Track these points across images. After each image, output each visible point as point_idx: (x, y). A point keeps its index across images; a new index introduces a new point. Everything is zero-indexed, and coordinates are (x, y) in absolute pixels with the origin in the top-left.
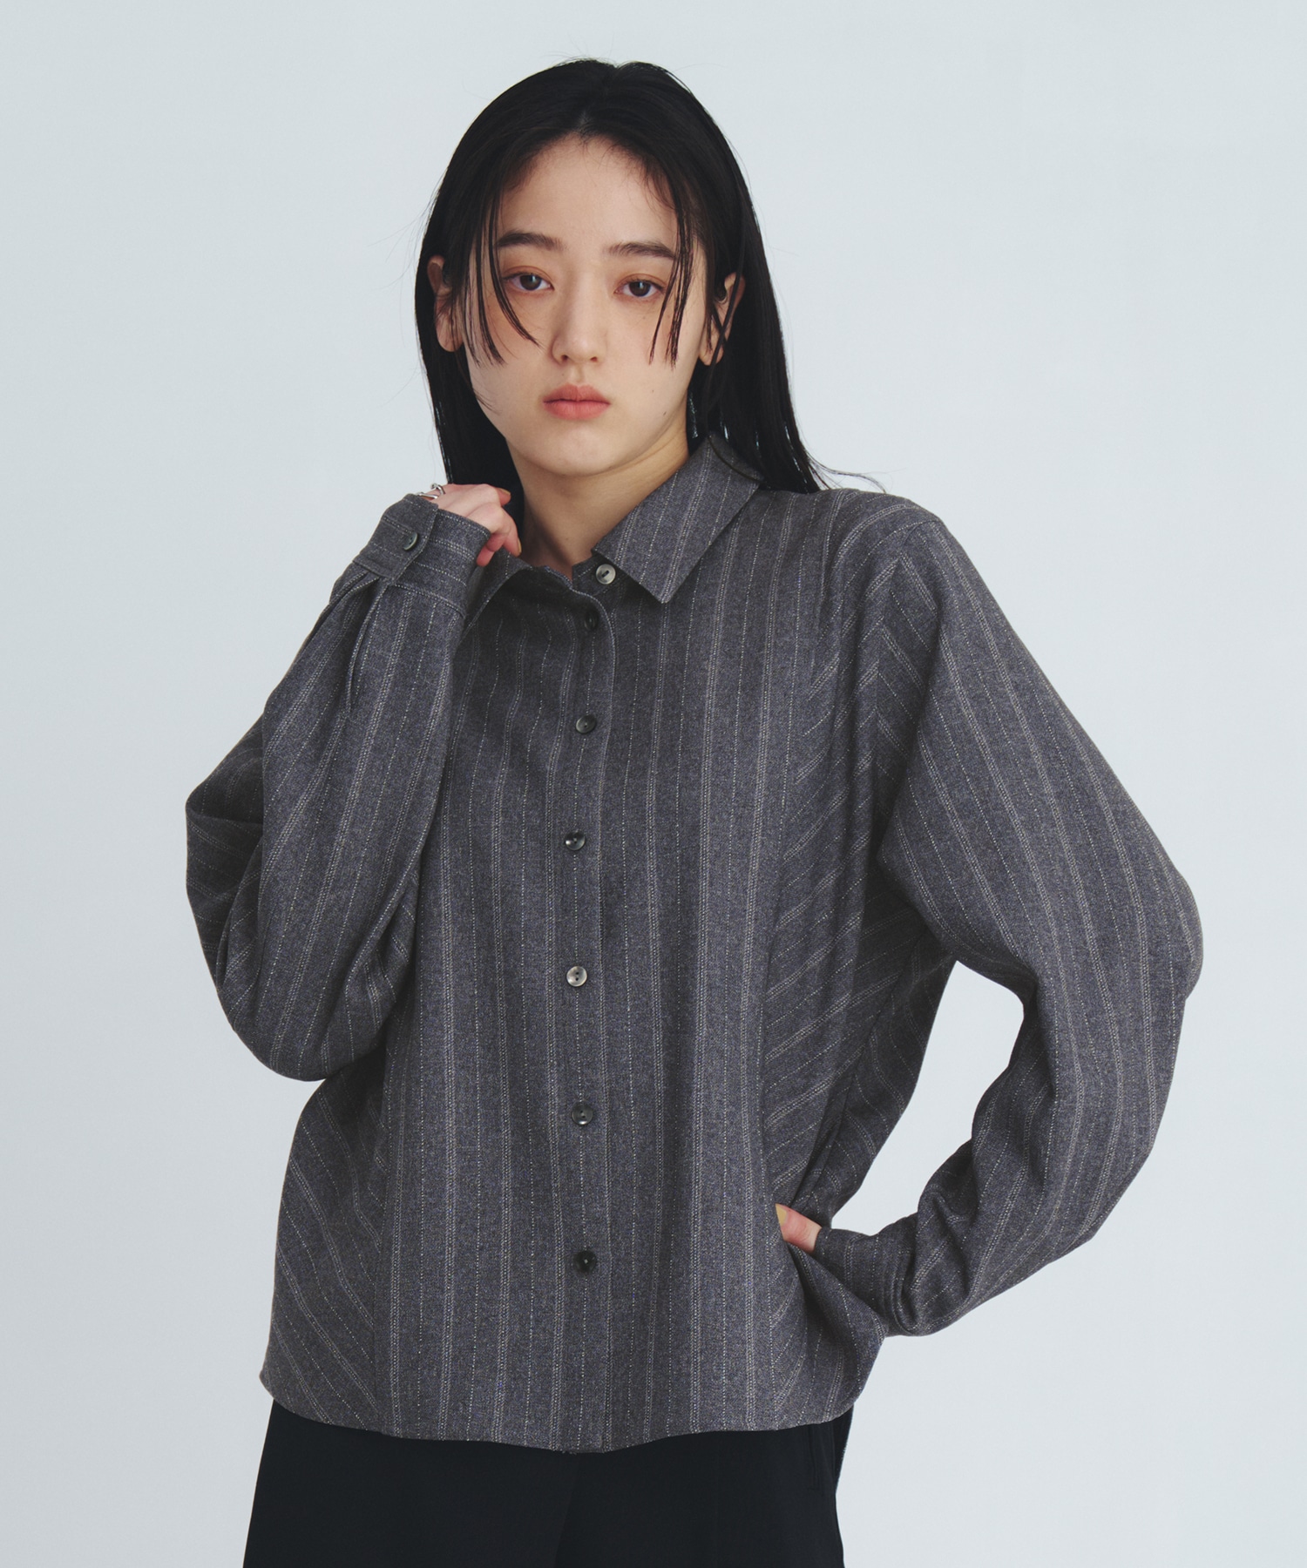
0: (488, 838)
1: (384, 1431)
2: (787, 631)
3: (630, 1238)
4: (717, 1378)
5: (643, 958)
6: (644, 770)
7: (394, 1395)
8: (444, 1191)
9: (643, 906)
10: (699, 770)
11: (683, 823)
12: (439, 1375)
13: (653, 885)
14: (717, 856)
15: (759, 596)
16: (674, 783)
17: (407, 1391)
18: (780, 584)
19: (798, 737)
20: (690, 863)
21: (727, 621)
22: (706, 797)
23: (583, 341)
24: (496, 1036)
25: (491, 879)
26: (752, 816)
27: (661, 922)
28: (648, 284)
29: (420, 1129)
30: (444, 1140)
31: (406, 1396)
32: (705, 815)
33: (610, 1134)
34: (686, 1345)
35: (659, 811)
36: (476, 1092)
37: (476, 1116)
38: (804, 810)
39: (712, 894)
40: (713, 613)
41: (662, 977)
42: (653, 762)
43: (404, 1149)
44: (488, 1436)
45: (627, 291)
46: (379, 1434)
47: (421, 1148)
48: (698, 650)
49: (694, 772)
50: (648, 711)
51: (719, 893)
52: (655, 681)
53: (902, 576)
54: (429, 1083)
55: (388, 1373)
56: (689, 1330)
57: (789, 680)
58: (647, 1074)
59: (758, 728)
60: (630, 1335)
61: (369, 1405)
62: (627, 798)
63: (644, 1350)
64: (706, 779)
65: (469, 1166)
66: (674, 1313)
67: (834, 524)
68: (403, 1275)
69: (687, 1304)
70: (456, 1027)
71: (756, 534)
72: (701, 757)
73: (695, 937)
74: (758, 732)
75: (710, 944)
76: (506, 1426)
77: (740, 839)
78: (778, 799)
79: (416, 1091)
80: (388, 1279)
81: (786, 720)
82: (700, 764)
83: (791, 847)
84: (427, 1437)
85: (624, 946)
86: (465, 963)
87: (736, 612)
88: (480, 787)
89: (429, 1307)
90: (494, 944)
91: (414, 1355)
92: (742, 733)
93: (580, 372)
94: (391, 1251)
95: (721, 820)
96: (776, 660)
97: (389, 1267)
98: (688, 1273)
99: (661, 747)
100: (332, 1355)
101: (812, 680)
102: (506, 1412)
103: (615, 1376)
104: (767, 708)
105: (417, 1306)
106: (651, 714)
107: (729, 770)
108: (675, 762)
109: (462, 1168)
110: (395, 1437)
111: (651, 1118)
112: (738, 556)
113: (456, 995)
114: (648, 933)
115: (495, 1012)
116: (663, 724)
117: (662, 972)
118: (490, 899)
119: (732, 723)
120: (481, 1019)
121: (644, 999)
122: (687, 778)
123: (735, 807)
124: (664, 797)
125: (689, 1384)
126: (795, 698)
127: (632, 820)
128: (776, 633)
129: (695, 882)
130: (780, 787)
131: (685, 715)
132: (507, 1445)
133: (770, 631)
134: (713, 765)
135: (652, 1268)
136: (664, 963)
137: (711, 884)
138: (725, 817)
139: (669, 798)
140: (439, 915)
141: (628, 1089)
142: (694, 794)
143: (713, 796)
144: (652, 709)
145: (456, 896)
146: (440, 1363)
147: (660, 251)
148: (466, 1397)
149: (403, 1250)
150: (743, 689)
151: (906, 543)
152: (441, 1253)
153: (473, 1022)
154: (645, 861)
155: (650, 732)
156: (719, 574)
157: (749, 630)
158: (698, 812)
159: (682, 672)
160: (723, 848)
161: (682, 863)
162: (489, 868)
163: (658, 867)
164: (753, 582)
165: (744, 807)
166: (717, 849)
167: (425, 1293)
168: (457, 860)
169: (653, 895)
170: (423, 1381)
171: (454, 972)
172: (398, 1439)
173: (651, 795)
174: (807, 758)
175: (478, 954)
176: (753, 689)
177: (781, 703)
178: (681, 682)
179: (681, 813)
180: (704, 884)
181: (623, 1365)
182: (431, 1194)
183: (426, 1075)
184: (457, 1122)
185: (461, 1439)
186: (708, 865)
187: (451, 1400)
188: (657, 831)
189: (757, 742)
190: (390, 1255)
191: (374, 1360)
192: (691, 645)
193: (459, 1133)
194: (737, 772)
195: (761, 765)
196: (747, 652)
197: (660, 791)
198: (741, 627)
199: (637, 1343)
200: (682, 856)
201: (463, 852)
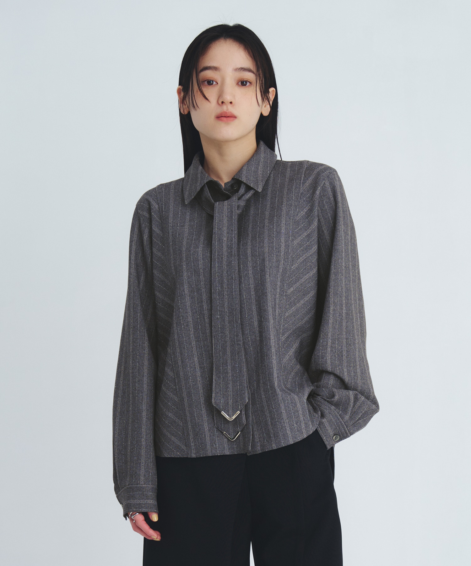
0: (199, 268)
1: (189, 456)
2: (290, 200)
3: (254, 387)
4: (293, 426)
5: (250, 300)
6: (247, 244)
7: (192, 444)
8: (197, 380)
9: (249, 285)
10: (264, 242)
11: (260, 259)
12: (205, 436)
13: (251, 278)
14: (271, 267)
15: (281, 191)
16: (256, 247)
17: (196, 443)
18: (288, 187)
19: (293, 231)
20: (263, 270)
21: (272, 198)
22: (266, 250)
23: (228, 97)
24: (206, 329)
25: (201, 281)
26: (281, 255)
27: (255, 289)
28: (246, 82)
29: (187, 362)
30: (195, 365)
31: (196, 444)
32: (266, 255)
33: (245, 356)
34: (282, 417)
35: (252, 255)
36: (202, 347)
37: (203, 355)
38: (297, 253)
39: (270, 279)
40: (267, 197)
41: (256, 305)
42: (249, 241)
43: (182, 369)
44: (225, 453)
45: (240, 83)
46: (187, 458)
47: (188, 368)
48: (263, 209)
49: (262, 243)
50: (247, 227)
51: (272, 279)
52: (249, 218)
53: (325, 187)
54: (188, 348)
55: (189, 438)
56: (282, 413)
57: (291, 214)
58: (254, 335)
59: (281, 228)
60: (259, 416)
61: (183, 449)
62: (242, 252)
63: (266, 421)
64: (266, 245)
65: (203, 371)
66: (275, 408)
67: (305, 172)
68: (189, 408)
69: (279, 405)
70: (194, 329)
71: (279, 174)
72: (264, 239)
73: (266, 292)
74: (281, 230)
75: (271, 294)
76: (229, 449)
77: (277, 262)
78: (288, 250)
79: (184, 351)
80: (185, 410)
81: (290, 226)
82: (264, 241)
83: (295, 264)
84: (205, 456)
85: (244, 297)
86: (194, 308)
87: (274, 196)
88: (194, 252)
89: (198, 416)
90: (203, 301)
91: (196, 431)
92: (276, 230)
93: (227, 107)
94: (184, 401)
95: (272, 256)
96: (287, 208)
97: (185, 406)
98: (277, 395)
99: (252, 237)
100: (168, 436)
101: (297, 215)
102: (228, 445)
103: (258, 429)
104: (284, 222)
105: (194, 416)
106: (248, 228)
107: (273, 242)
108: (256, 241)
109: (202, 372)
110: (193, 458)
111: (256, 349)
112: (274, 180)
113: (193, 319)
114: (251, 293)
115: (205, 322)
116: (252, 231)
117: (256, 304)
118: (201, 287)
119: (273, 227)
120: (201, 325)
121: (251, 313)
122: (260, 245)
123: (275, 252)
124: (253, 251)
125: (286, 429)
126: (292, 220)
127: (244, 259)
128: (287, 201)
129: (265, 276)
130: (289, 246)
131: (259, 227)
132: (231, 455)
133: (285, 200)
134: (268, 241)
135: (261, 395)
136: (256, 301)
137: (270, 276)
138: (272, 255)
139: (255, 251)
140: (185, 295)
141: (249, 341)
142: (263, 250)
143: (268, 250)
144: (249, 227)
145: (189, 287)
146: (205, 432)
147: (250, 70)
148: (215, 442)
149: (188, 400)
150: (276, 216)
151: (328, 177)
152: (199, 399)
153: (199, 326)
154: (248, 271)
155: (248, 233)
156: (268, 185)
157: (278, 200)
158: (264, 255)
159: (258, 216)
160: (272, 265)
161: (260, 271)
162: (200, 278)
163: (253, 273)
164: (279, 187)
165: (278, 252)
166: (271, 265)
167: (196, 412)
168: (189, 276)
169: (252, 281)
170: (201, 439)
171: (191, 312)
172: (194, 458)
173: (249, 251)
174: (296, 238)
175: (198, 305)
176: (279, 216)
177: (288, 221)
178: (258, 218)
179: (259, 256)
180: (267, 276)
181: (260, 426)
182: (193, 382)
183: (187, 346)
184: (198, 358)
185: (216, 455)
186: (268, 270)
187: (210, 443)
188: (252, 261)
189: (281, 233)
190: (184, 402)
191: (184, 435)
192: (261, 207)
193: (199, 362)
194: (275, 242)
195: (283, 240)
196: (278, 205)
197: (252, 250)
198: (276, 200)
199: (262, 419)
200: (260, 268)
201: (191, 274)
